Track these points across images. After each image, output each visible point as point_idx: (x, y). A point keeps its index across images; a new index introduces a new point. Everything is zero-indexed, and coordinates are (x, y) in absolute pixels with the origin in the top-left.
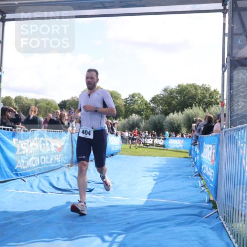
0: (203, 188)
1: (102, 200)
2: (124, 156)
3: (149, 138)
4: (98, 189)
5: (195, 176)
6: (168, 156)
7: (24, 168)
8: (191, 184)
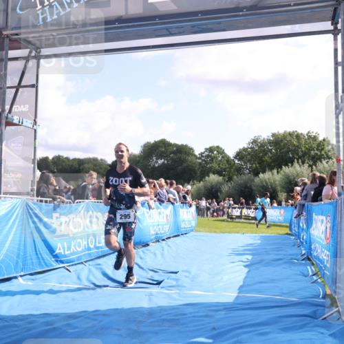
0: (315, 278)
1: (175, 296)
2: (202, 234)
3: (235, 208)
4: (169, 281)
5: (303, 260)
6: (263, 233)
7: (66, 253)
8: (299, 273)
